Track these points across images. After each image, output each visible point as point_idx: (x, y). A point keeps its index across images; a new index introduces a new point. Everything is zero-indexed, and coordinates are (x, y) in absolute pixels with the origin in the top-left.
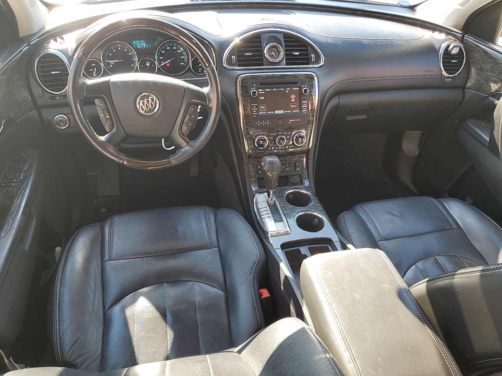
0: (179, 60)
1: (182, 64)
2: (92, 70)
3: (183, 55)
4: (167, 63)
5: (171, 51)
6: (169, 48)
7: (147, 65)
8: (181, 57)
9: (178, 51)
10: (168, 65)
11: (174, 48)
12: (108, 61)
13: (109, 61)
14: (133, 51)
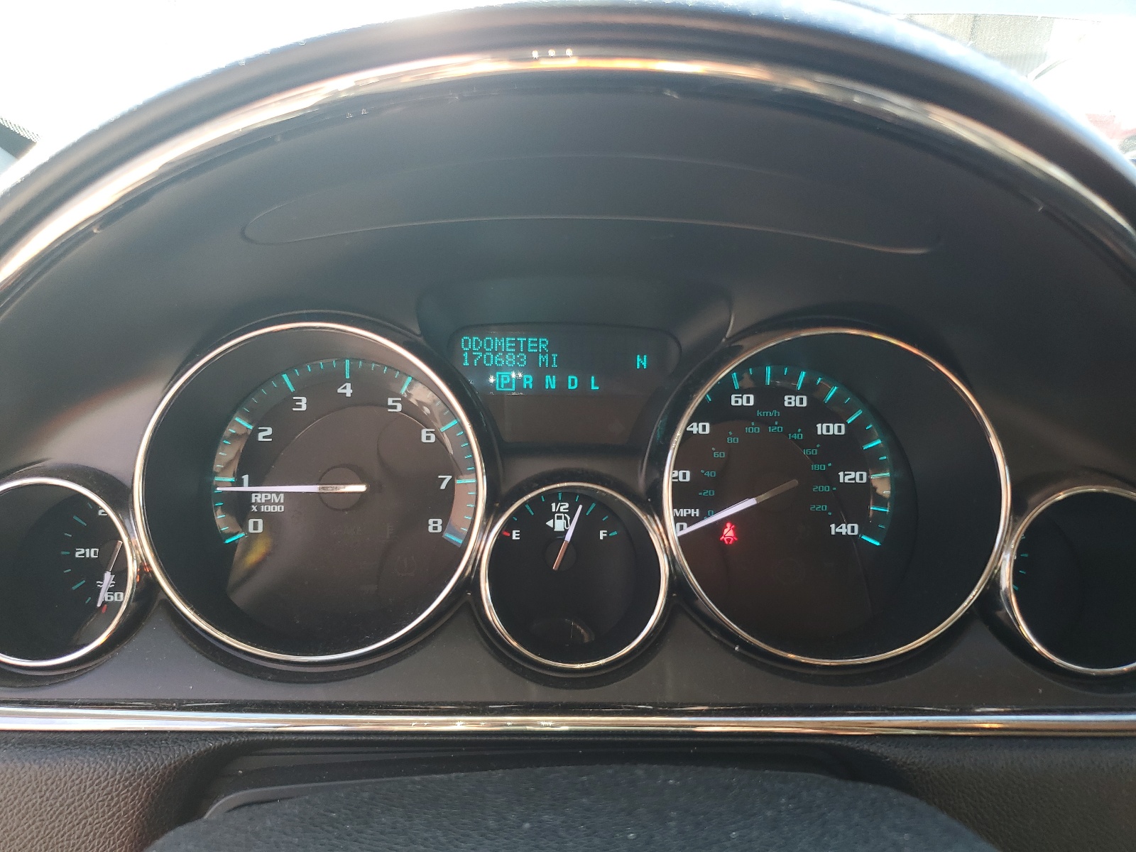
0: (821, 498)
1: (845, 529)
2: (92, 553)
3: (868, 462)
4: (720, 525)
5: (766, 422)
6: (747, 400)
7: (559, 525)
8: (846, 477)
9: (821, 429)
10: (728, 532)
11: (791, 401)
12: (240, 483)
13: (246, 488)
14: (454, 415)
